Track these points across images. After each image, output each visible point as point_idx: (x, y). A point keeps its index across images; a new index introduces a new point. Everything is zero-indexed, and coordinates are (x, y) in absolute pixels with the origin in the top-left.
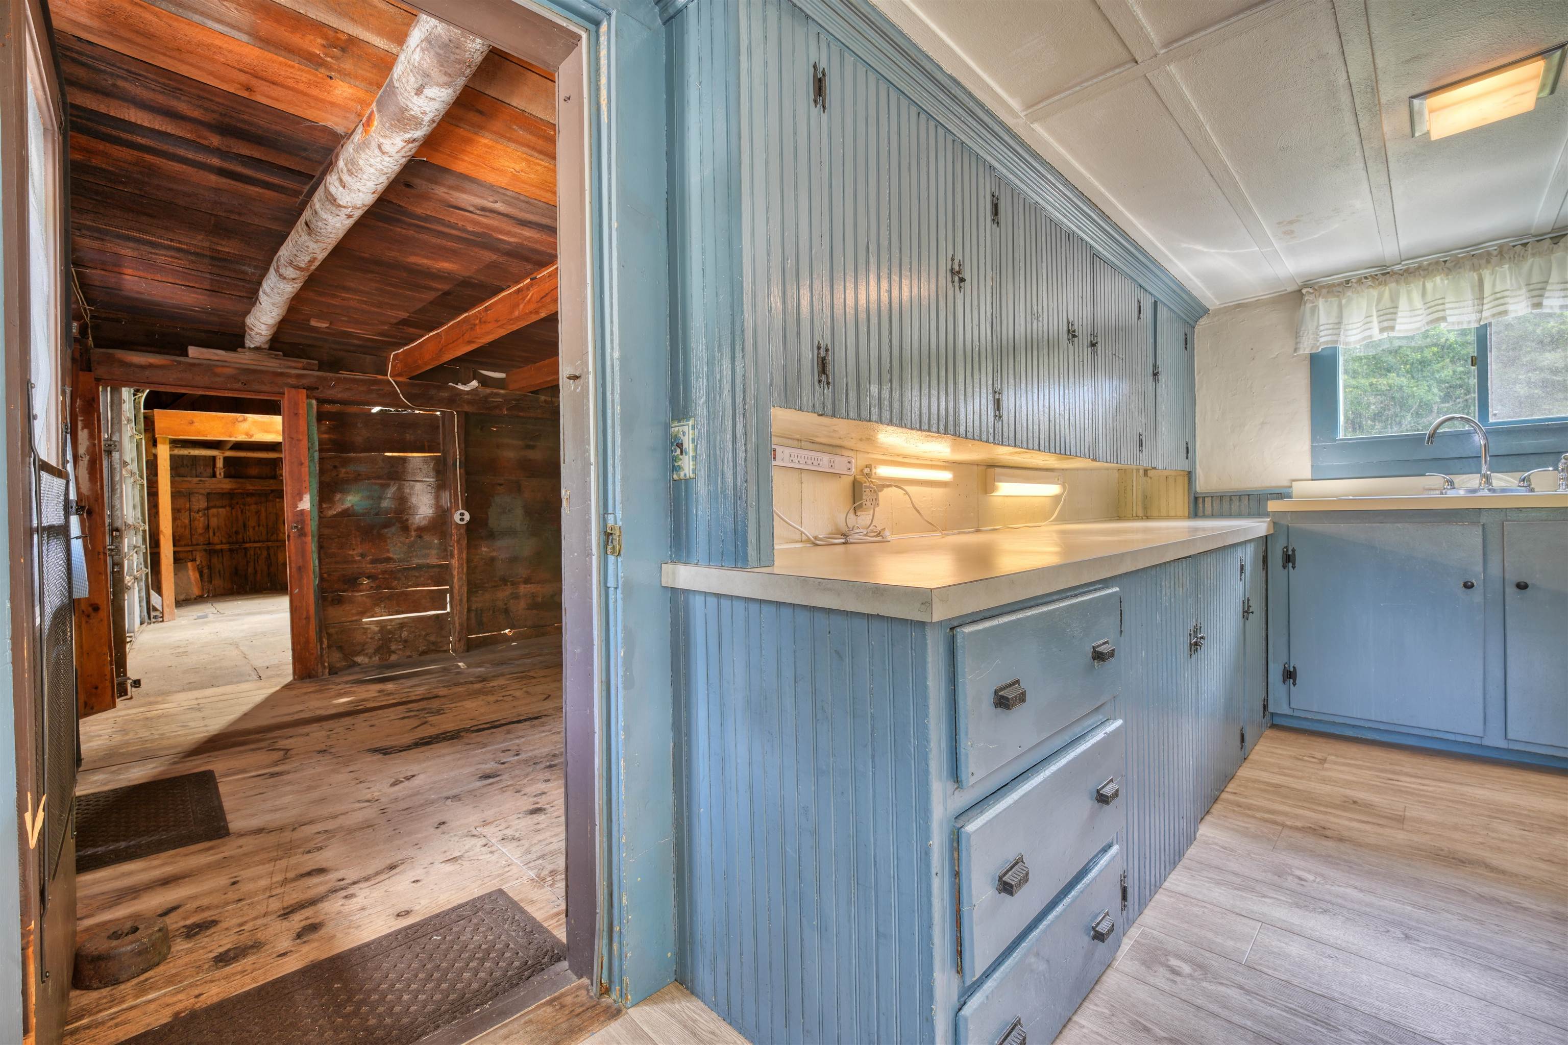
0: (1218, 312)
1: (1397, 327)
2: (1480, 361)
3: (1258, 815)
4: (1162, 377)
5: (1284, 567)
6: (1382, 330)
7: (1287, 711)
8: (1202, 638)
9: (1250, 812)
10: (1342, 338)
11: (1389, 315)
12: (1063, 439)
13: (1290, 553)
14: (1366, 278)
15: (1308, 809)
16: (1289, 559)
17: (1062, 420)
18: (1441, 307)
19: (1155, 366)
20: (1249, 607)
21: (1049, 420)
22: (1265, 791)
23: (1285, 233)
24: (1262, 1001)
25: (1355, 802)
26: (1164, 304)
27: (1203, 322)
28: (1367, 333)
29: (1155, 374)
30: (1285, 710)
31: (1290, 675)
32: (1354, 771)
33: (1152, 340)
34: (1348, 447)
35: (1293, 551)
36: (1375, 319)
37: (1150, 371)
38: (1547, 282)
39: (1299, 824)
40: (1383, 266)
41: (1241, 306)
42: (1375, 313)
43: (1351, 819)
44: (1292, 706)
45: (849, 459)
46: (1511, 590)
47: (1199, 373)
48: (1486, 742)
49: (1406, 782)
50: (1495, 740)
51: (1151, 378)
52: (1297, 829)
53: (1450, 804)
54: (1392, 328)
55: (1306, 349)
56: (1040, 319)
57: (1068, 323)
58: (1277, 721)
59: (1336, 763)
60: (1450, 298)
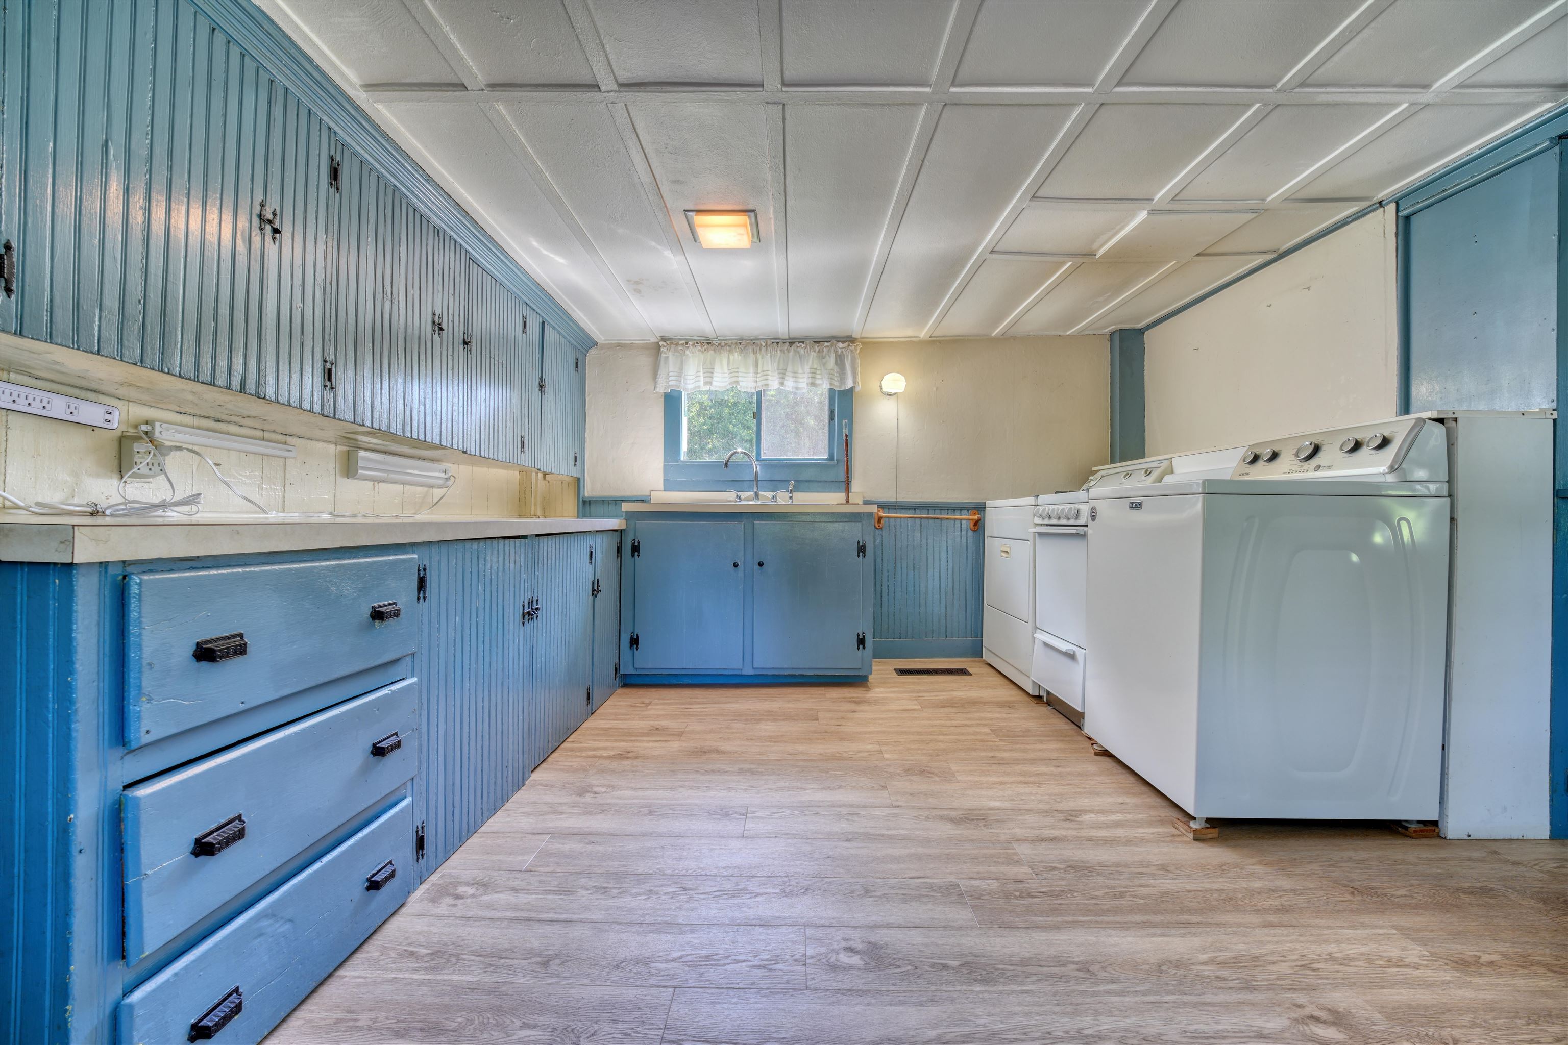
0: (604, 346)
1: (714, 383)
2: (757, 415)
3: (584, 754)
4: (548, 389)
5: (633, 555)
6: (706, 383)
7: (632, 672)
8: (537, 609)
9: (578, 754)
10: (683, 384)
11: (710, 372)
12: (422, 426)
13: (636, 544)
14: (697, 343)
15: (623, 741)
16: (635, 549)
17: (422, 407)
18: (736, 374)
19: (541, 379)
20: (598, 586)
21: (404, 404)
22: (598, 735)
23: (635, 290)
24: (527, 894)
25: (657, 729)
26: (554, 328)
27: (592, 352)
28: (697, 384)
29: (541, 387)
30: (631, 671)
31: (634, 642)
32: (666, 707)
33: (538, 356)
34: (685, 467)
35: (638, 543)
36: (701, 374)
37: (536, 382)
38: (786, 370)
39: (612, 753)
40: (708, 339)
41: (620, 346)
42: (702, 371)
43: (649, 742)
44: (636, 666)
45: (110, 409)
46: (756, 567)
47: (589, 395)
48: (744, 673)
49: (696, 708)
50: (748, 671)
51: (536, 389)
52: (609, 757)
53: (714, 717)
54: (711, 383)
55: (662, 388)
56: (395, 301)
57: (434, 314)
58: (628, 681)
59: (657, 704)
60: (742, 369)
